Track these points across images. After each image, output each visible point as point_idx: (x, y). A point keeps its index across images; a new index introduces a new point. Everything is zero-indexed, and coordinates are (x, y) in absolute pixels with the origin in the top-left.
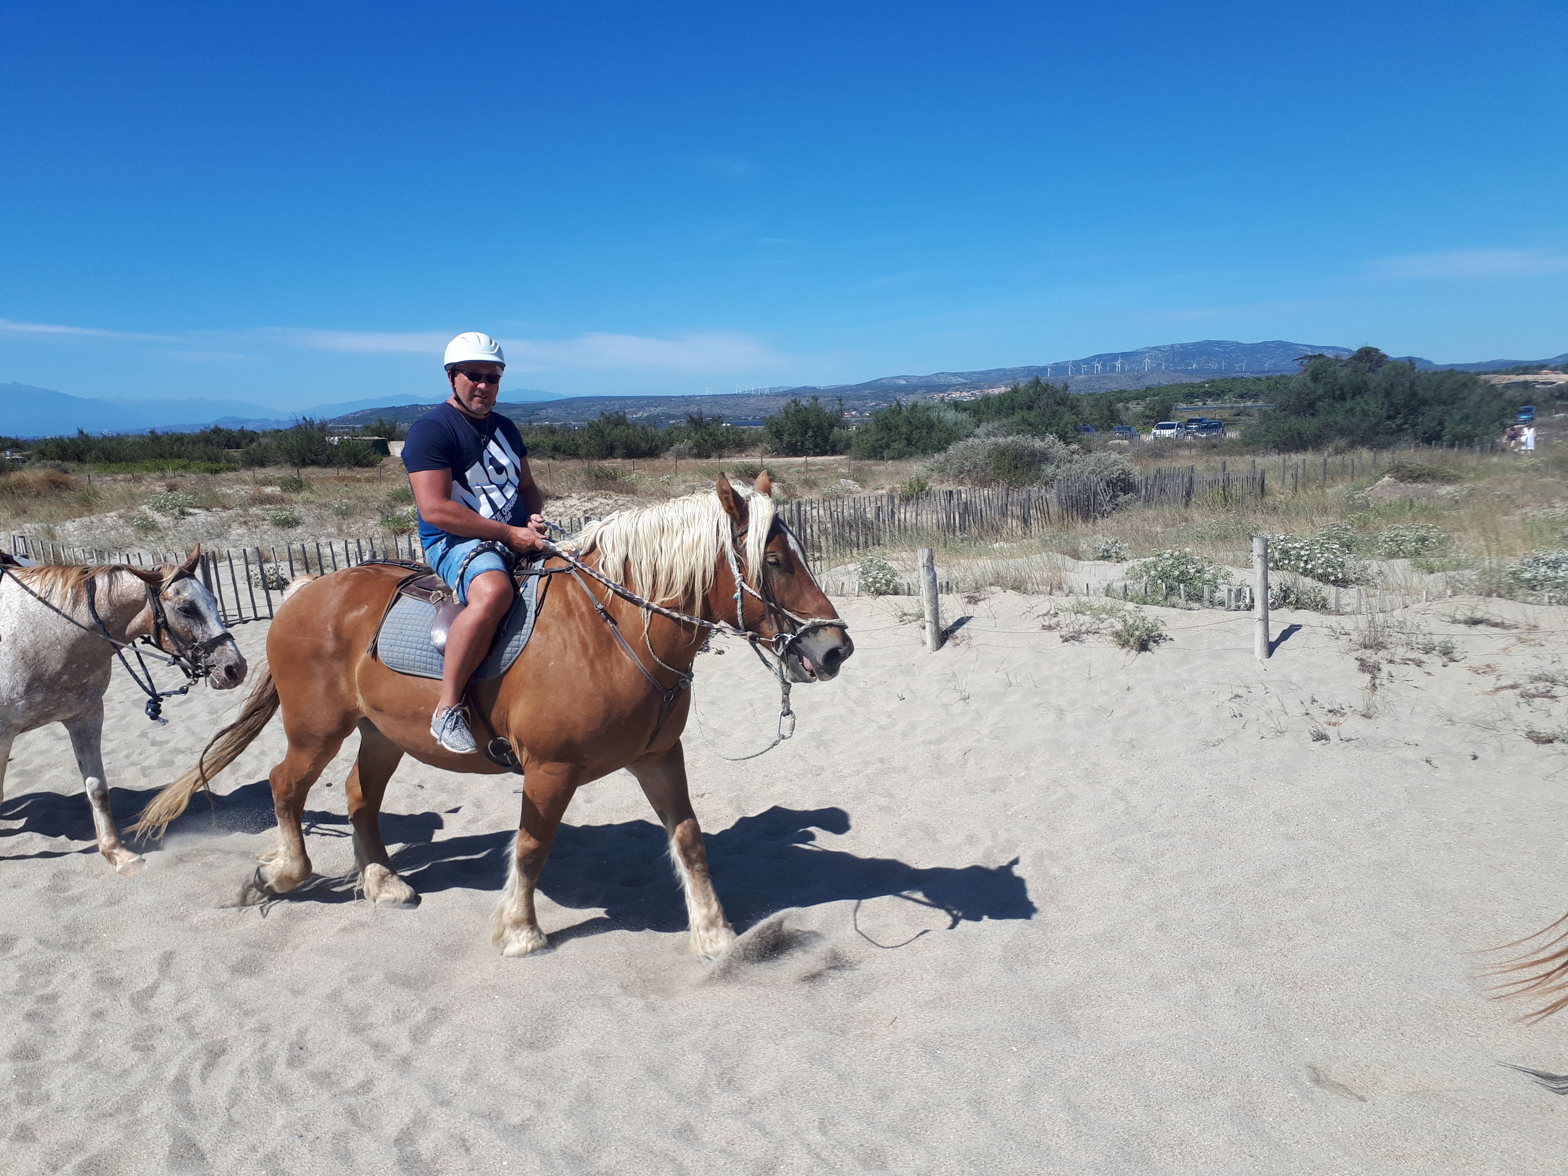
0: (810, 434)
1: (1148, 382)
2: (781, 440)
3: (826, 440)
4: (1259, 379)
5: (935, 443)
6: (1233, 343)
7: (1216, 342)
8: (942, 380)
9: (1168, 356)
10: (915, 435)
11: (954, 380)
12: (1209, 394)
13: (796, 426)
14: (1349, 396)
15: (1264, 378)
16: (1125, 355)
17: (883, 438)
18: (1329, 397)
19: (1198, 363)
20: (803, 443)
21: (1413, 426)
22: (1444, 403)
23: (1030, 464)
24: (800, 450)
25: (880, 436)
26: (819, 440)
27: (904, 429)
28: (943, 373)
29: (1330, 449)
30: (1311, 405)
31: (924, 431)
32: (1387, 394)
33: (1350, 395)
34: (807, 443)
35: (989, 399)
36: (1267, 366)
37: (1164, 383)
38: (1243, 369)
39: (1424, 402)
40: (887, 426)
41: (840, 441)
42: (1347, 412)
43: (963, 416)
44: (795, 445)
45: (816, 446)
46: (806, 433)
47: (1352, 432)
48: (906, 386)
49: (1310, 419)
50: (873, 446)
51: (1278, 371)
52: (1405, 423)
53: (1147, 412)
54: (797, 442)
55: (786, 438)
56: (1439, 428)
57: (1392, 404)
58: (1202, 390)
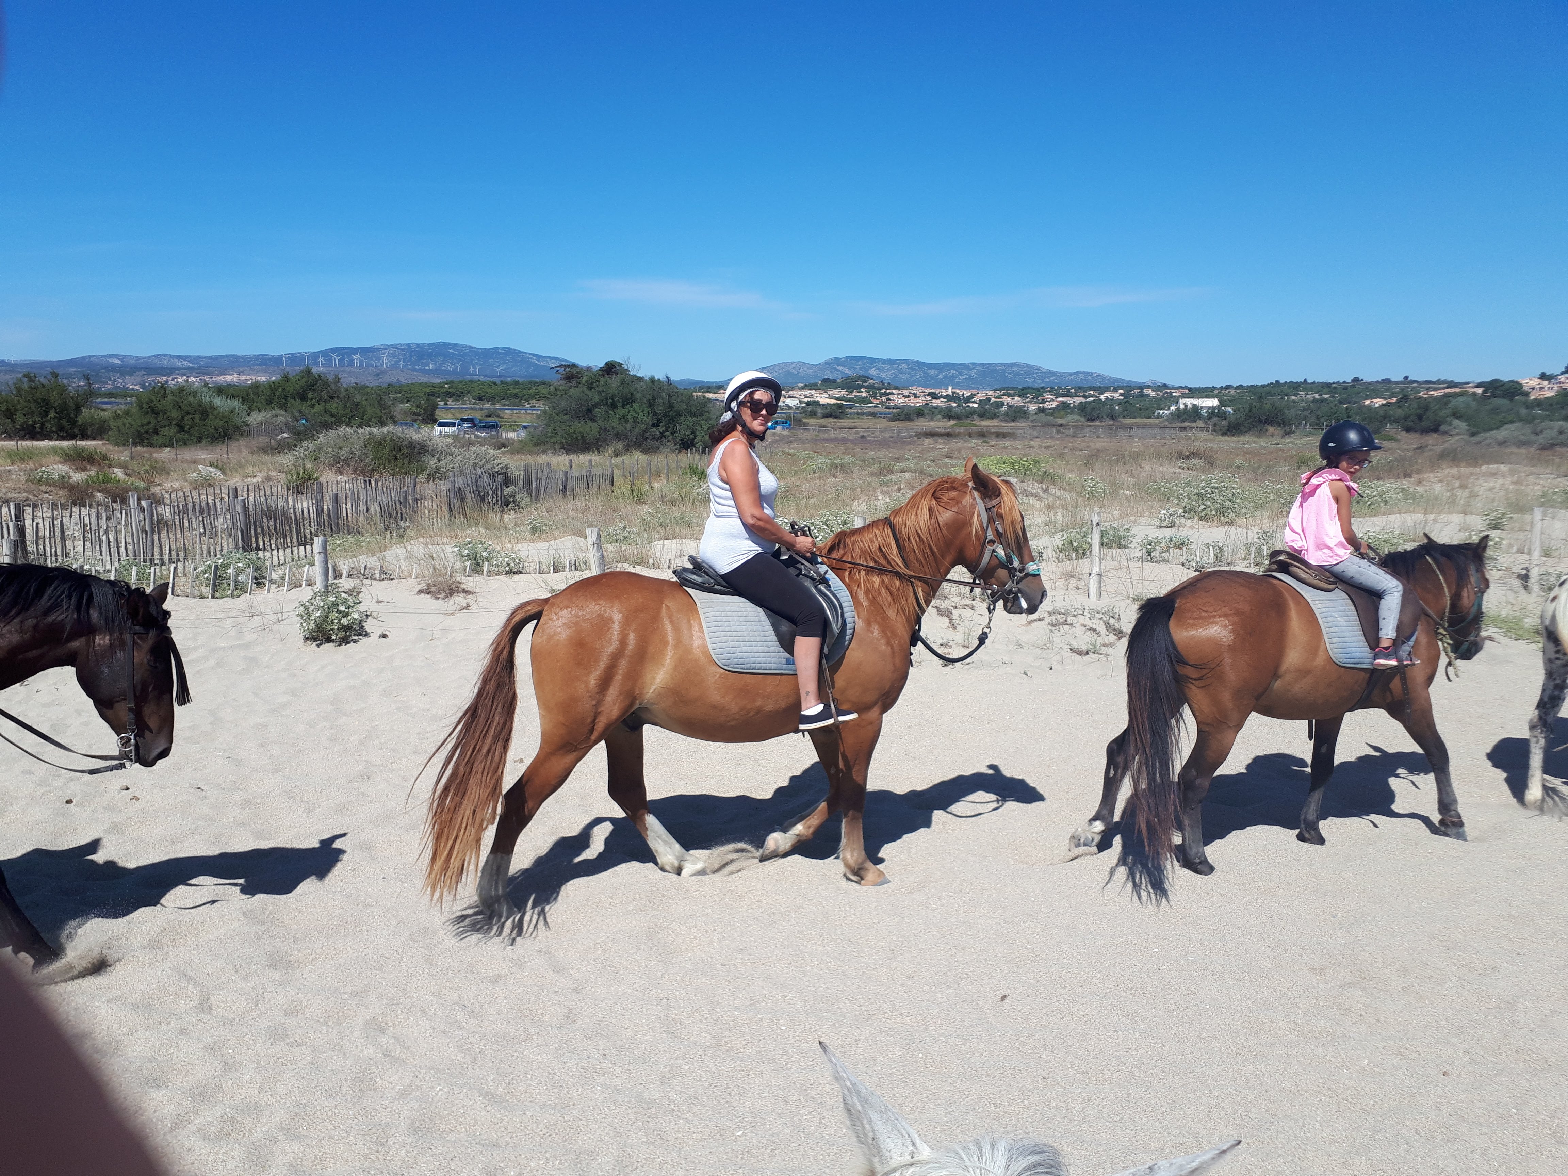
0: (52, 414)
1: (387, 379)
2: (13, 421)
3: (73, 423)
4: (495, 383)
5: (212, 431)
6: (467, 346)
7: (450, 344)
8: (165, 363)
9: (405, 355)
10: (187, 421)
11: (179, 364)
12: (449, 395)
13: (33, 406)
14: (619, 405)
15: (498, 382)
16: (364, 351)
17: (149, 423)
18: (604, 405)
19: (435, 364)
20: (43, 425)
21: (672, 434)
22: (695, 415)
23: (409, 456)
24: (39, 433)
25: (145, 421)
26: (64, 422)
27: (175, 414)
28: (165, 355)
29: (610, 451)
30: (589, 411)
31: (197, 417)
32: (651, 405)
33: (621, 404)
34: (48, 425)
35: (257, 387)
36: (499, 370)
37: (403, 380)
38: (476, 372)
39: (679, 414)
40: (153, 411)
41: (92, 425)
42: (620, 419)
43: (236, 403)
44: (33, 426)
45: (61, 428)
46: (47, 414)
47: (626, 437)
48: (121, 366)
49: (590, 423)
50: (138, 431)
51: (509, 377)
52: (667, 430)
53: (414, 409)
54: (35, 423)
55: (20, 418)
56: (692, 436)
57: (655, 414)
58: (443, 390)
